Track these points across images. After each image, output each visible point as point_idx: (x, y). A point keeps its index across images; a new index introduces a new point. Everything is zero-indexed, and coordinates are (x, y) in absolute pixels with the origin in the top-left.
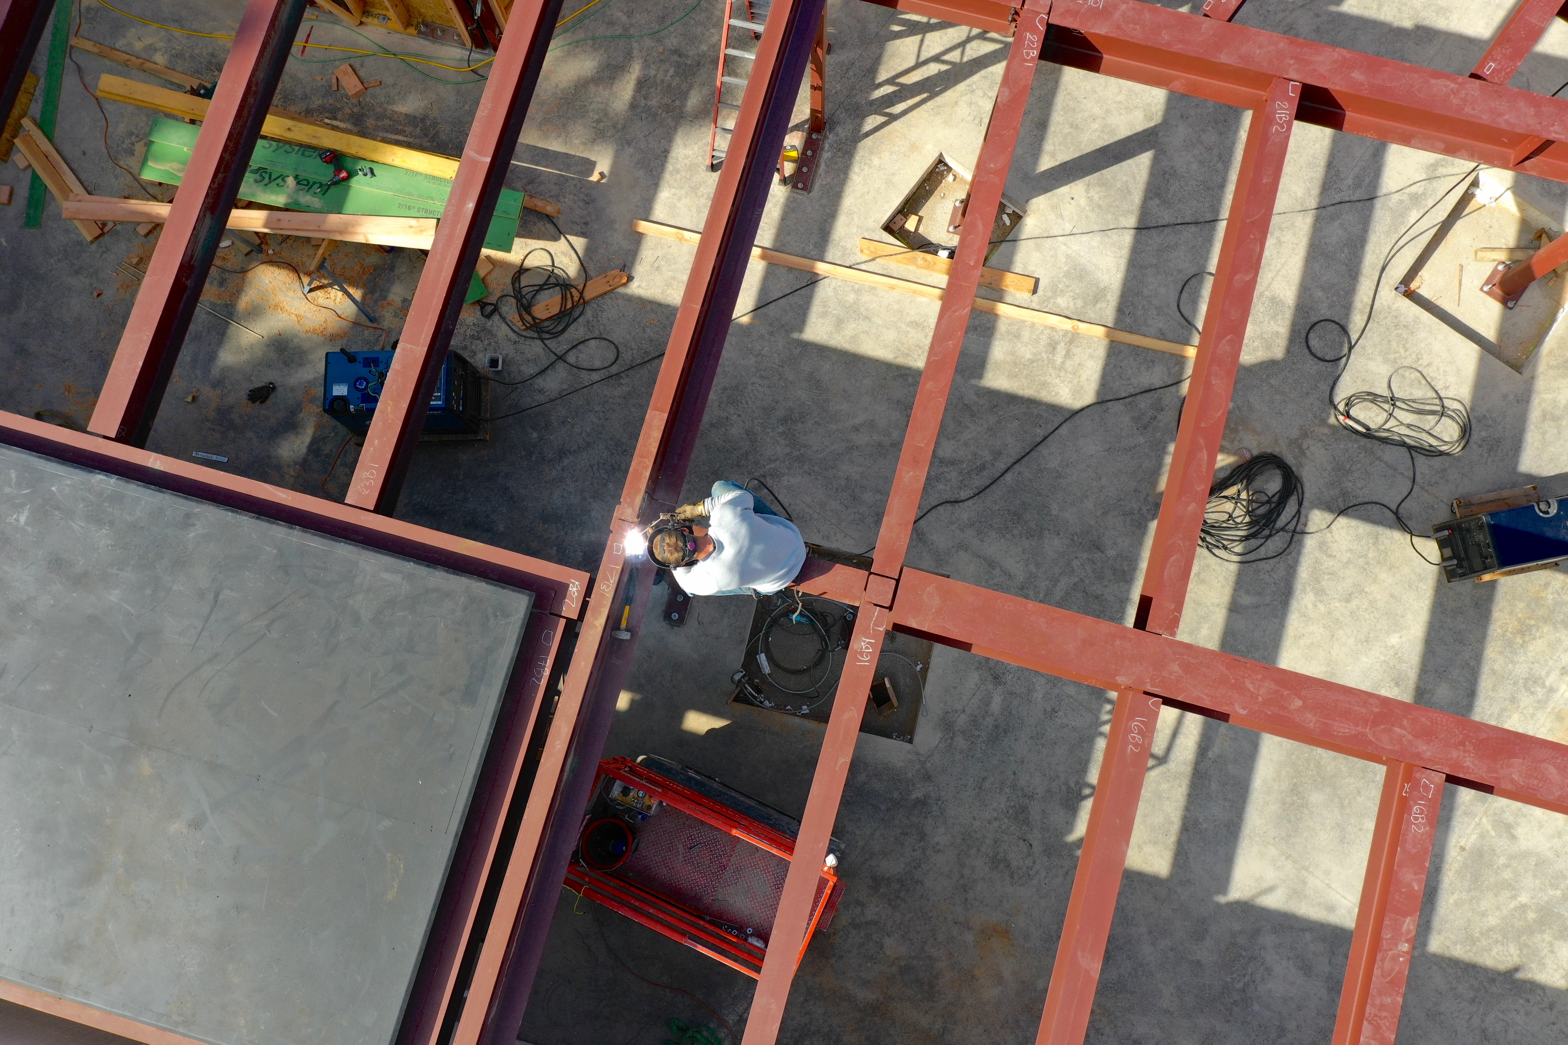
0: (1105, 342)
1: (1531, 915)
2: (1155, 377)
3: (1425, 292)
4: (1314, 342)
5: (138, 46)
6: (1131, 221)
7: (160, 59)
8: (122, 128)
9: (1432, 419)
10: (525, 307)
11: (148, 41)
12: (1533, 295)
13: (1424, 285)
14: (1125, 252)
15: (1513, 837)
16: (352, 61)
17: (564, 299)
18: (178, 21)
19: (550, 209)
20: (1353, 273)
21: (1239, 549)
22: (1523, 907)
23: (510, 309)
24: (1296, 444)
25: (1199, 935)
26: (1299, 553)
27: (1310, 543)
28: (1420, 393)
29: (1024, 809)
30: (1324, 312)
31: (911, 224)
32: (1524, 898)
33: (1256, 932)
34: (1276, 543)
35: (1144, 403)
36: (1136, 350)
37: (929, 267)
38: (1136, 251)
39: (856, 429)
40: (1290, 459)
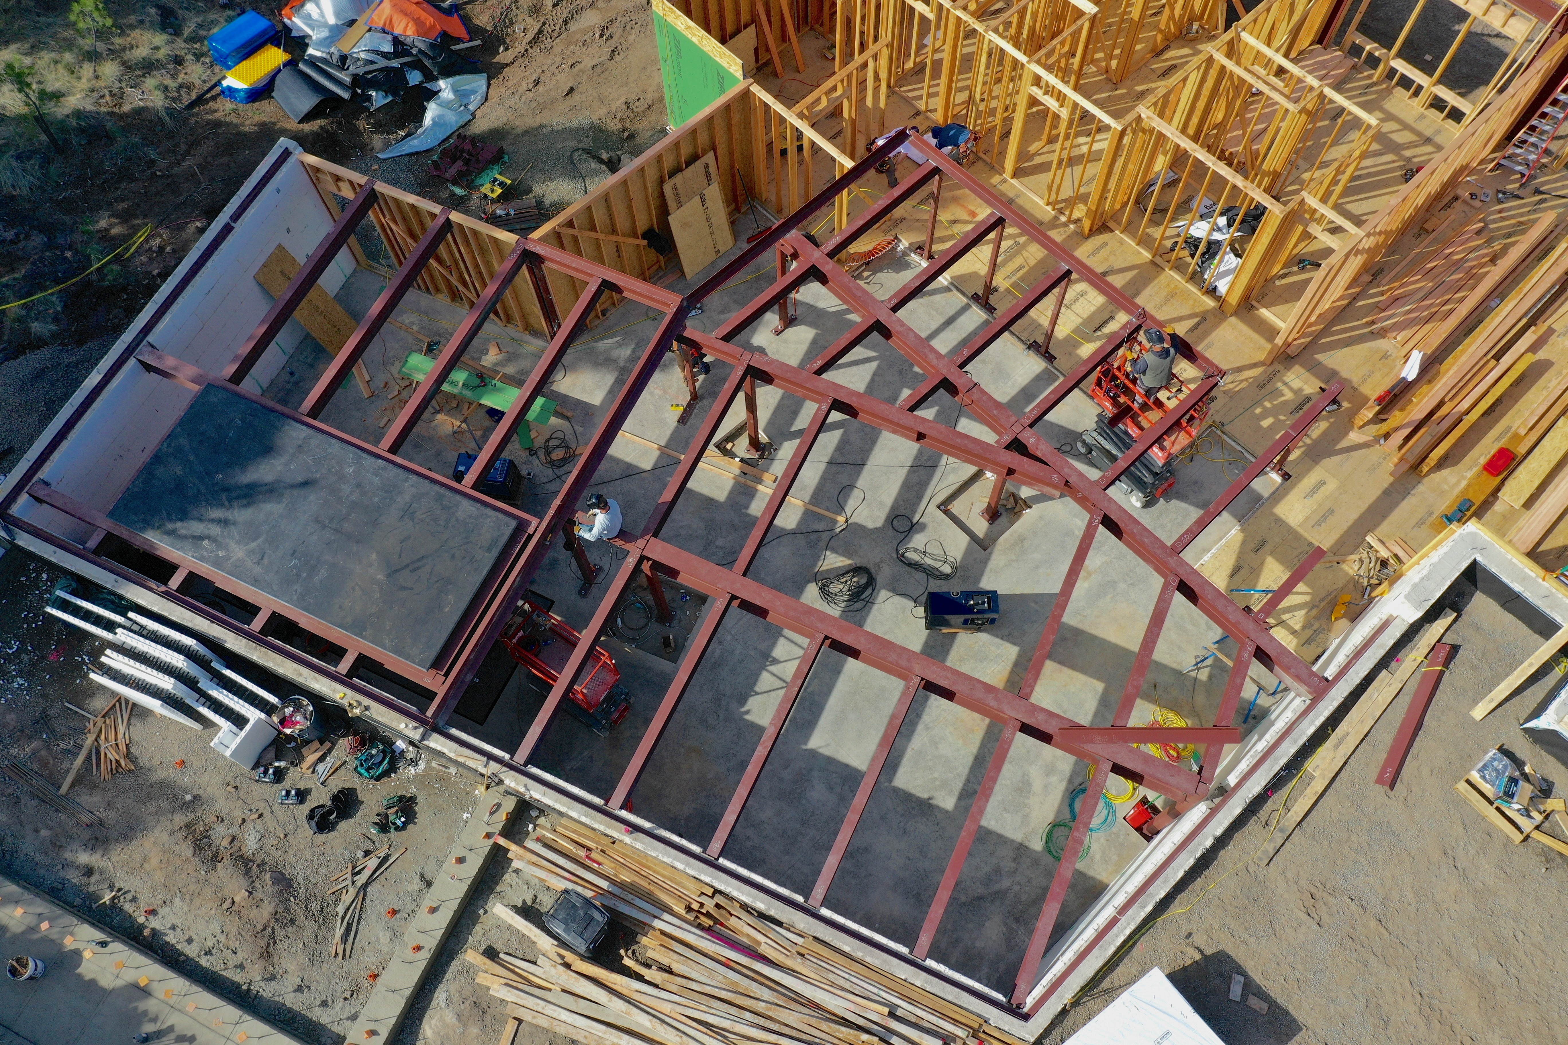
0: (803, 509)
1: (937, 783)
2: (820, 526)
3: (954, 511)
4: (895, 523)
5: (407, 321)
6: (826, 459)
7: (415, 328)
8: (391, 354)
9: (940, 563)
10: (548, 453)
11: (411, 320)
12: (1002, 520)
13: (956, 507)
14: (820, 473)
15: (937, 748)
16: (499, 341)
17: (566, 453)
18: (426, 313)
19: (569, 414)
20: (920, 498)
21: (843, 605)
22: (935, 779)
23: (541, 454)
24: (877, 565)
25: (785, 767)
26: (869, 612)
27: (875, 608)
28: (939, 552)
29: (719, 700)
30: (902, 511)
31: (729, 446)
32: (936, 775)
33: (811, 770)
34: (859, 605)
35: (813, 536)
36: (815, 514)
37: (730, 464)
38: (825, 472)
39: (682, 527)
40: (873, 570)
